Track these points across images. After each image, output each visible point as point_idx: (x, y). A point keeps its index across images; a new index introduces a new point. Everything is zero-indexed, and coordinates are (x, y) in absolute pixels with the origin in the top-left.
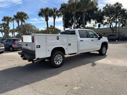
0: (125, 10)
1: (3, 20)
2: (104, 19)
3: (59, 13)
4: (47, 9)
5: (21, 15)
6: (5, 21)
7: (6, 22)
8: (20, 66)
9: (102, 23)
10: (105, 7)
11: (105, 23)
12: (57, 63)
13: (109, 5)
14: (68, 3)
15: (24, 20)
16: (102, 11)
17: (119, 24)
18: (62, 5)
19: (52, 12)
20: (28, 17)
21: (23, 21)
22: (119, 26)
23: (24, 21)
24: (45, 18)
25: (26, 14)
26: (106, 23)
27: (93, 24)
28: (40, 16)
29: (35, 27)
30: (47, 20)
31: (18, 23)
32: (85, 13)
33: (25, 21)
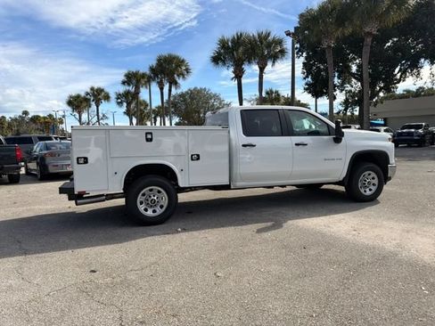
1: (124, 83)
5: (169, 65)
6: (129, 85)
7: (132, 89)
12: (151, 210)
15: (177, 79)
20: (188, 71)
21: (173, 83)
23: (176, 83)
24: (232, 69)
25: (183, 61)
28: (217, 64)
29: (219, 99)
30: (238, 75)
31: (162, 89)
32: (369, 39)
33: (180, 81)
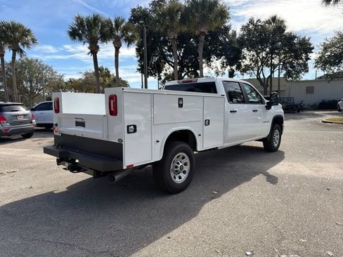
0: (295, 37)
2: (245, 58)
3: (130, 34)
4: (96, 19)
5: (13, 32)
8: (52, 193)
9: (239, 67)
10: (247, 27)
11: (245, 66)
12: (177, 177)
13: (255, 22)
14: (150, 8)
15: (21, 47)
16: (238, 36)
17: (279, 69)
18: (134, 10)
19: (112, 30)
20: (34, 41)
21: (17, 50)
22: (279, 75)
23: (21, 51)
24: (87, 45)
25: (29, 31)
26: (247, 68)
27: (214, 70)
28: (75, 38)
29: (52, 70)
30: (94, 51)
31: (2, 56)
32: (203, 37)
33: (25, 49)
